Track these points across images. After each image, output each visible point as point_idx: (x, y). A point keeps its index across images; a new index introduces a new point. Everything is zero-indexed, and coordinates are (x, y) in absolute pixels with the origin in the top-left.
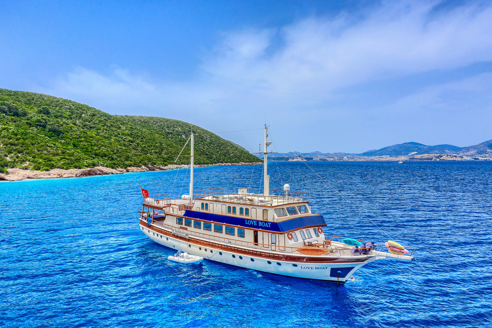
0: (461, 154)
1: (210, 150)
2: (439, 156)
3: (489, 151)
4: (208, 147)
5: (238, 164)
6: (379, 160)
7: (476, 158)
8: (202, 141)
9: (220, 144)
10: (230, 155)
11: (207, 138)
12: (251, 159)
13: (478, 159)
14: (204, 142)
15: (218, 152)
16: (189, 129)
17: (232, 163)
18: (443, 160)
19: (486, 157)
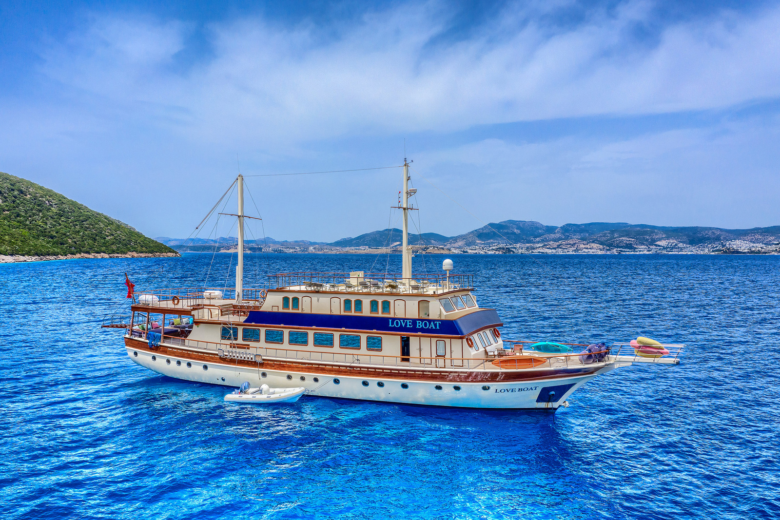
0: (448, 246)
1: (59, 227)
2: (425, 248)
3: (479, 242)
4: (55, 221)
5: (123, 256)
6: (356, 252)
7: (465, 250)
8: (40, 211)
9: (81, 218)
10: (105, 238)
11: (51, 205)
12: (150, 247)
13: (467, 252)
14: (45, 212)
15: (79, 232)
16: (9, 186)
17: (109, 254)
18: (430, 253)
19: (475, 250)
